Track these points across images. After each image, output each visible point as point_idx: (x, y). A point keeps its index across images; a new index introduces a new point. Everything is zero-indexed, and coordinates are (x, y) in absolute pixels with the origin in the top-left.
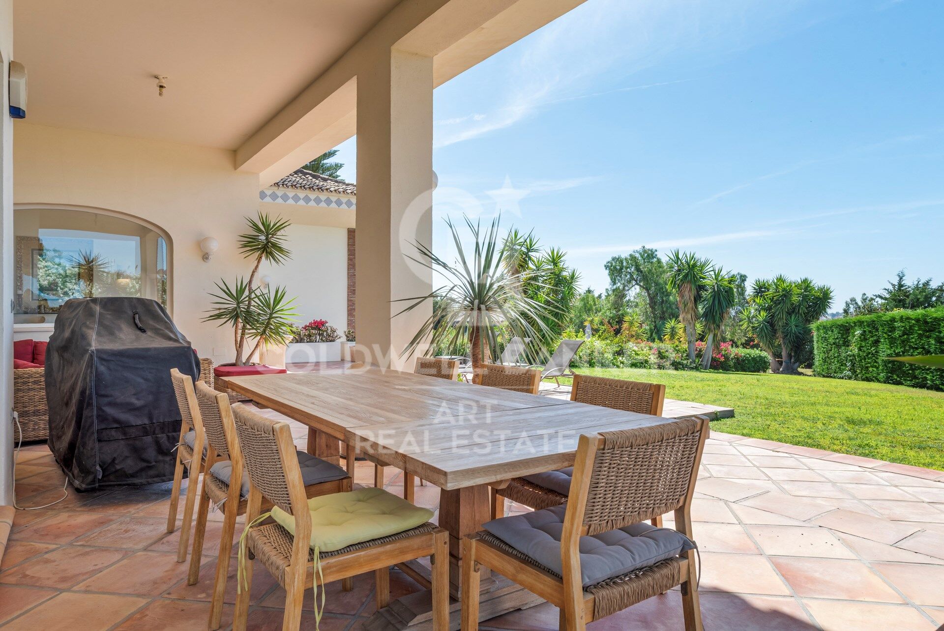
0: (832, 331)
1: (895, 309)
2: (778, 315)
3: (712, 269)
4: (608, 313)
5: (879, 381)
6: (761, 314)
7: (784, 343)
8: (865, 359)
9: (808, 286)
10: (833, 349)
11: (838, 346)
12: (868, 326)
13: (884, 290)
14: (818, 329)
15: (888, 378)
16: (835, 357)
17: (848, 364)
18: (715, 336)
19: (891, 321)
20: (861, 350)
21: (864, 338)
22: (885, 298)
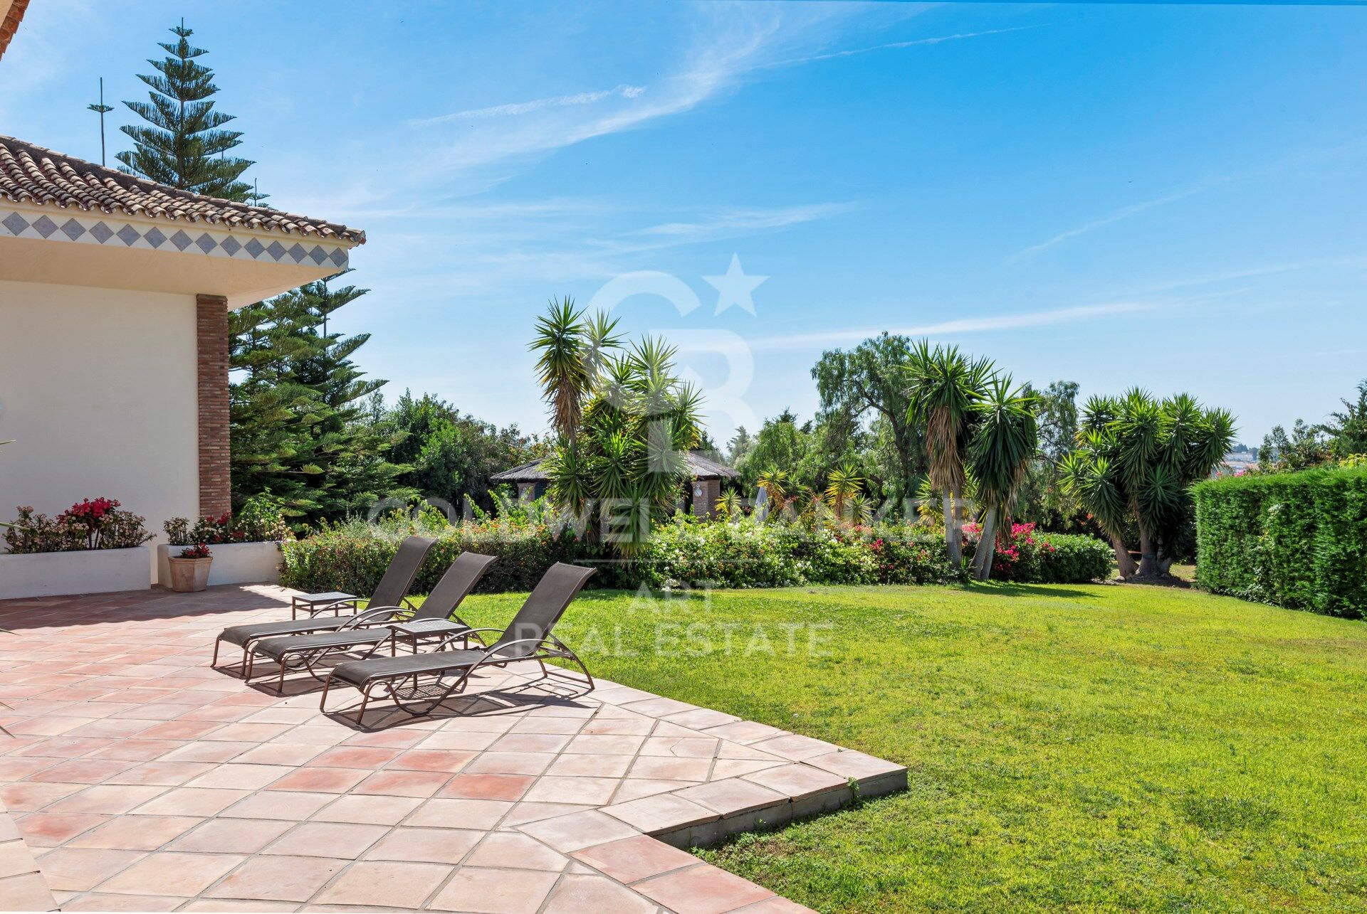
0: (1228, 502)
1: (1352, 456)
2: (1131, 466)
3: (991, 379)
4: (817, 461)
5: (1315, 609)
6: (1099, 465)
7: (1143, 521)
8: (1289, 562)
9: (1187, 411)
10: (1230, 537)
11: (1239, 533)
12: (1295, 495)
13: (1334, 417)
14: (1203, 497)
15: (1332, 602)
16: (1233, 555)
17: (1258, 570)
18: (999, 512)
19: (1338, 487)
20: (1280, 543)
21: (1288, 519)
22: (1336, 430)
